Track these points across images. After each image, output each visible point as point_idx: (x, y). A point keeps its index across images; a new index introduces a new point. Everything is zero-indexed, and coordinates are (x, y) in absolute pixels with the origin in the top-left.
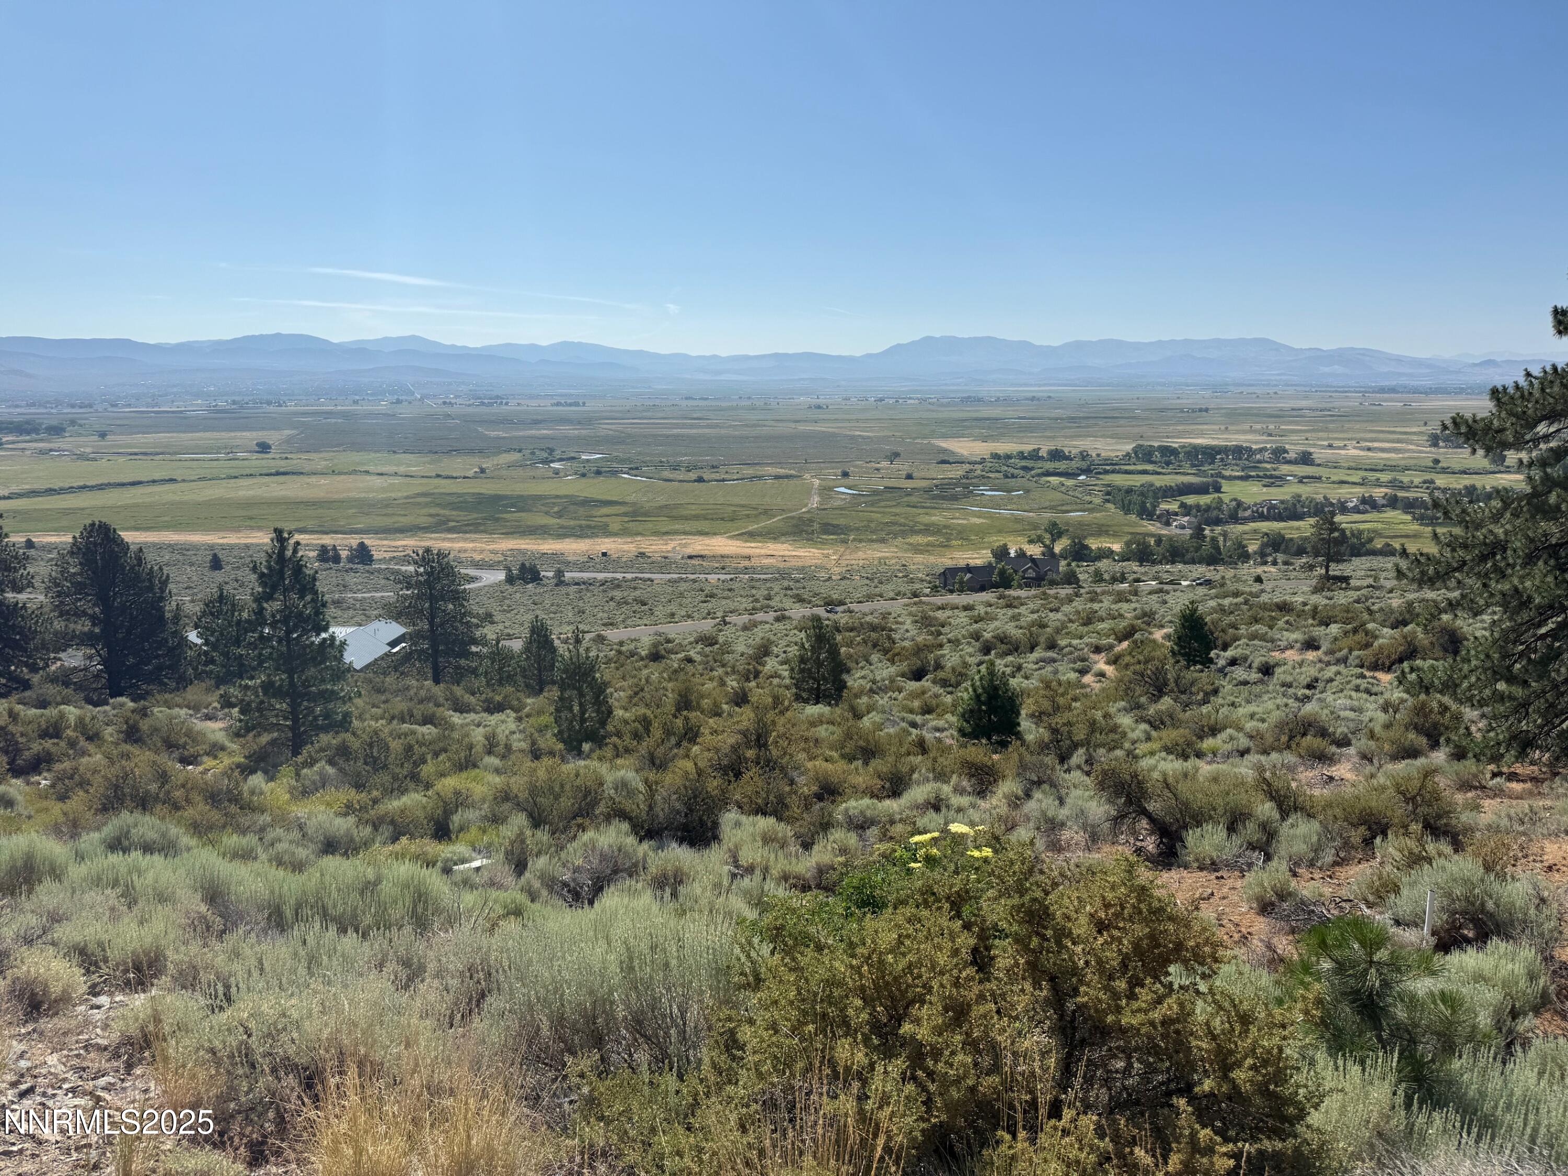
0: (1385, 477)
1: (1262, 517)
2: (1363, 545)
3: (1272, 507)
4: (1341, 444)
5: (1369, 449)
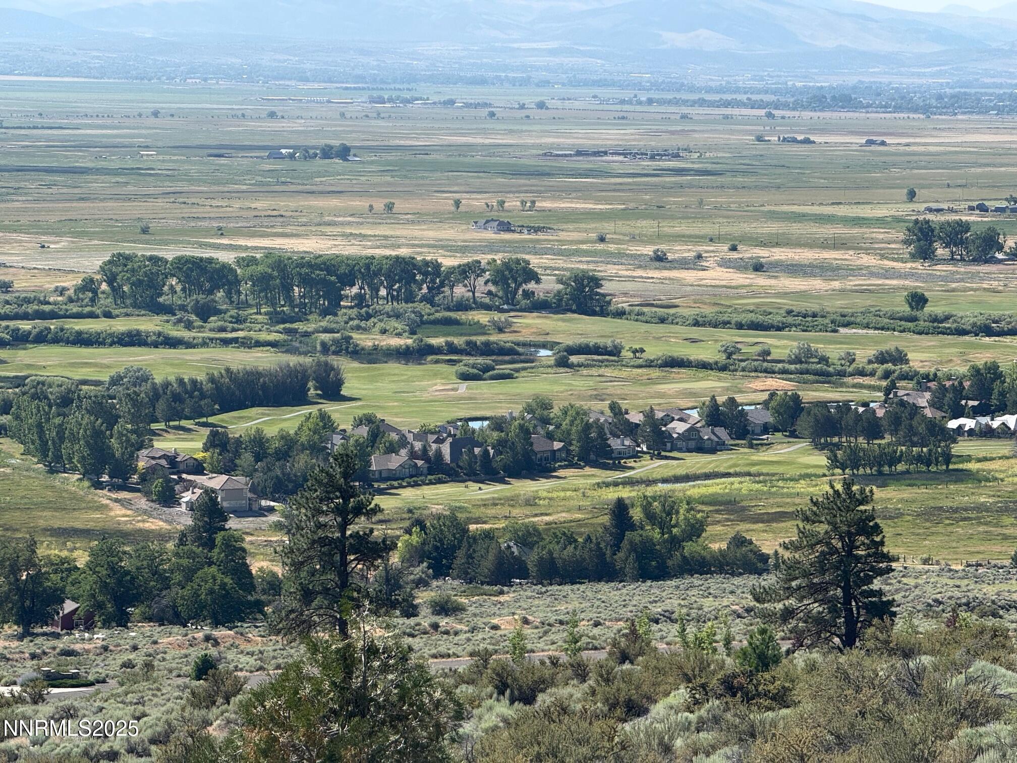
0: (782, 346)
1: (433, 471)
3: (467, 441)
4: (691, 252)
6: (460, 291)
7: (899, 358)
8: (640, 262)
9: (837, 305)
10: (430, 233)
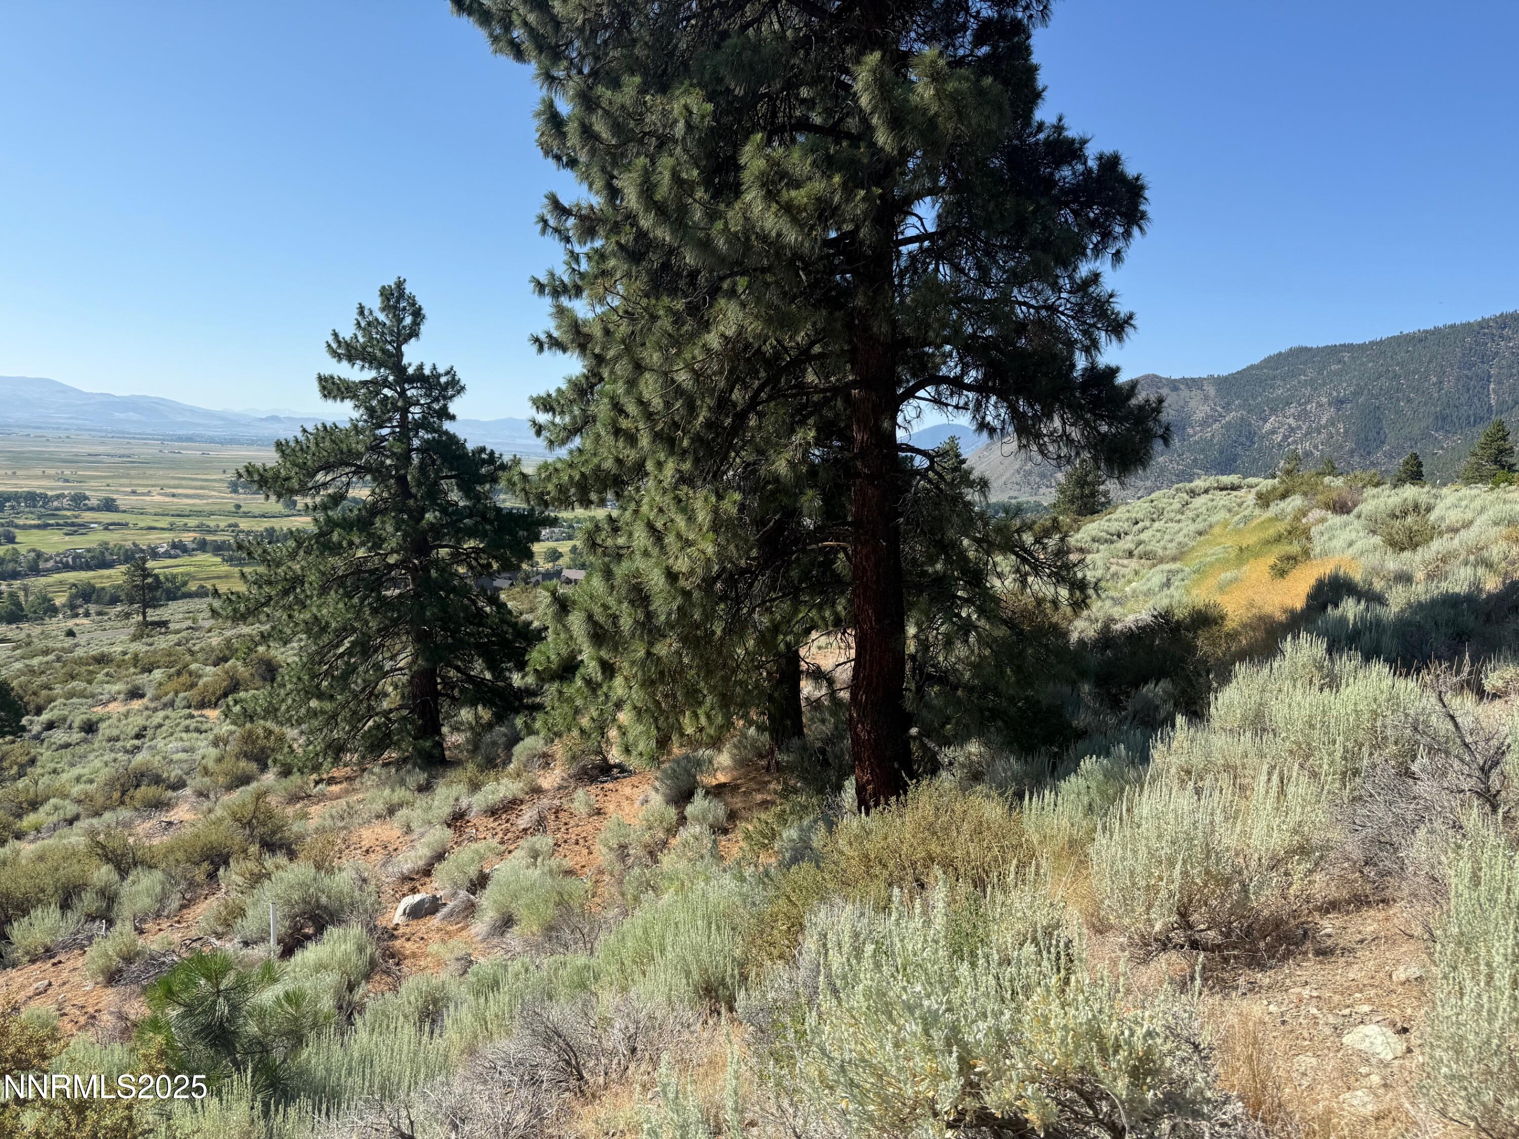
0: (192, 522)
1: (67, 567)
2: (178, 588)
3: (77, 557)
4: (145, 490)
5: (174, 496)
6: (55, 504)
7: (236, 525)
8: (126, 494)
9: (207, 508)
10: (35, 483)
